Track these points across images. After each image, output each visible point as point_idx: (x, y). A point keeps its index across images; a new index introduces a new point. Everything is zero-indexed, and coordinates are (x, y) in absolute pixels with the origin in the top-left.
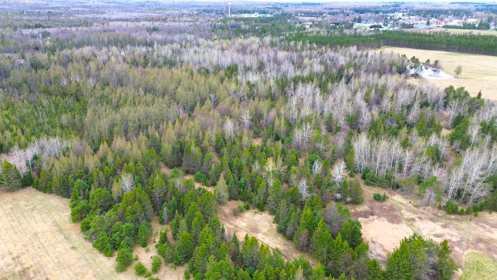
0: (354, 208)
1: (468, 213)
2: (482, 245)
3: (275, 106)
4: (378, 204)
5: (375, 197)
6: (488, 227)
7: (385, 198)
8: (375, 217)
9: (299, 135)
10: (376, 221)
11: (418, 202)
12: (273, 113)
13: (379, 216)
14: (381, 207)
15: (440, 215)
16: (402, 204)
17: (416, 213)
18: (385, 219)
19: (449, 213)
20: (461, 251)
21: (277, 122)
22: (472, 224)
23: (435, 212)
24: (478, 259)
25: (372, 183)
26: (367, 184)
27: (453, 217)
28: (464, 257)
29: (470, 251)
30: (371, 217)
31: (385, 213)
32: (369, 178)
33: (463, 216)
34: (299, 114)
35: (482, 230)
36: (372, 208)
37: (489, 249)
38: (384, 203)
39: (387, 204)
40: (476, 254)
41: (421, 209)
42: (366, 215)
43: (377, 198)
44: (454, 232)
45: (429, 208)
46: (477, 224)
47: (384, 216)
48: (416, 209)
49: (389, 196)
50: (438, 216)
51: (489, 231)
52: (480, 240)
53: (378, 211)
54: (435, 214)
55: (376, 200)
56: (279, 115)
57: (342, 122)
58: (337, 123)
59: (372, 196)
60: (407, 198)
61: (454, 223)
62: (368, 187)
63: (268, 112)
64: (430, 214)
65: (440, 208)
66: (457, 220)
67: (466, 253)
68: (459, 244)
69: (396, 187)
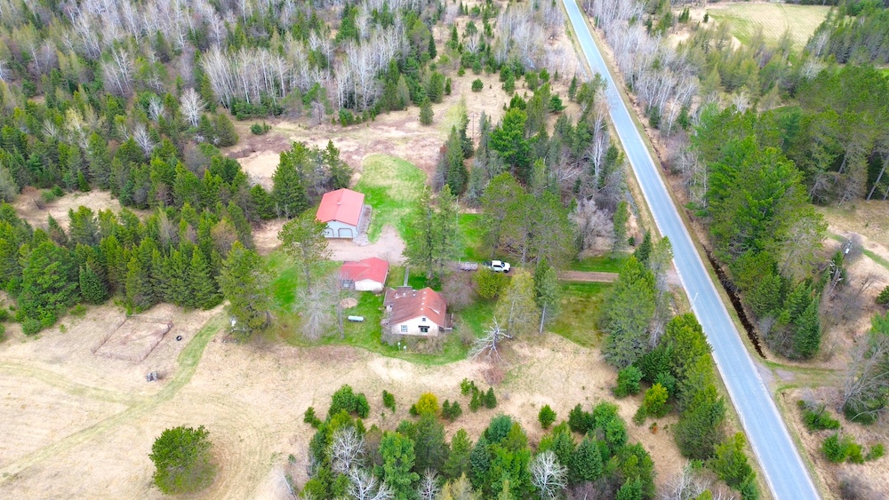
0: (227, 151)
1: (365, 120)
2: (379, 147)
3: (48, 36)
4: (259, 138)
5: (253, 131)
6: (386, 128)
7: (267, 129)
8: (258, 153)
9: (112, 72)
10: (260, 157)
11: (309, 123)
12: (49, 47)
13: (263, 150)
14: (264, 141)
15: (335, 130)
16: (289, 130)
17: (308, 135)
18: (271, 152)
19: (344, 125)
20: (359, 158)
21: (63, 60)
22: (370, 130)
23: (330, 128)
24: (376, 159)
25: (247, 115)
26: (241, 119)
27: (350, 128)
28: (362, 163)
29: (368, 155)
30: (253, 155)
31: (271, 146)
32: (241, 110)
33: (360, 125)
34: (100, 40)
35: (380, 132)
36: (251, 145)
37: (387, 148)
38: (268, 135)
39: (271, 135)
40: (373, 156)
41: (313, 130)
42: (245, 154)
43: (257, 131)
44: (352, 143)
45: (323, 126)
46: (375, 128)
47: (269, 148)
48: (307, 131)
49: (272, 125)
50: (333, 132)
51: (387, 131)
52: (379, 142)
53: (260, 145)
54: (329, 131)
55: (256, 133)
56: (62, 49)
57: (181, 42)
58: (173, 45)
59: (250, 131)
60: (295, 123)
61: (351, 133)
62: (243, 122)
63: (38, 47)
64: (324, 132)
65: (334, 122)
66: (354, 130)
67: (363, 158)
68: (357, 152)
69: (279, 113)
